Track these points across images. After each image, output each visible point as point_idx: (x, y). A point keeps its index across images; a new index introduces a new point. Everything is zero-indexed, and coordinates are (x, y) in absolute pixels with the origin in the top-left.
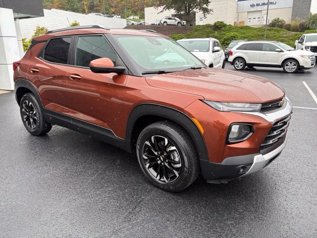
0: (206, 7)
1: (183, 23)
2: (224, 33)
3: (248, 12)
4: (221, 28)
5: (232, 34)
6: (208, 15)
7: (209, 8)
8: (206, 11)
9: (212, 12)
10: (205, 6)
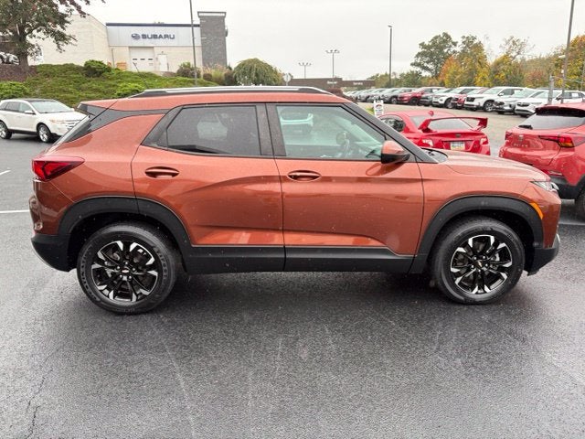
0: (61, 30)
1: (8, 58)
2: (112, 83)
3: (130, 47)
4: (101, 73)
5: (132, 86)
6: (64, 47)
7: (67, 32)
8: (60, 38)
9: (72, 41)
10: (59, 28)
